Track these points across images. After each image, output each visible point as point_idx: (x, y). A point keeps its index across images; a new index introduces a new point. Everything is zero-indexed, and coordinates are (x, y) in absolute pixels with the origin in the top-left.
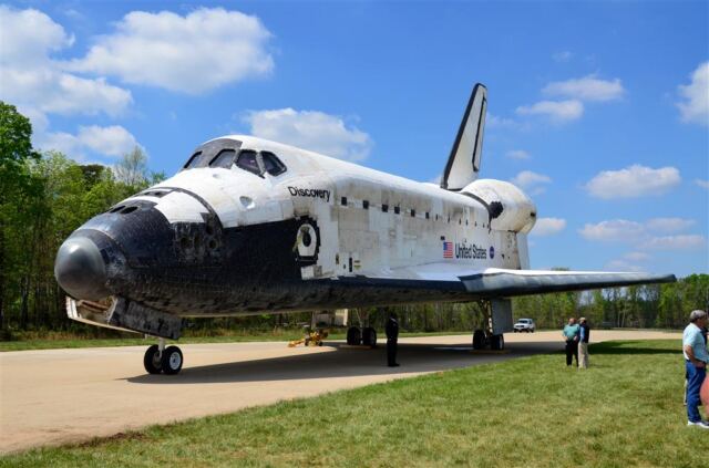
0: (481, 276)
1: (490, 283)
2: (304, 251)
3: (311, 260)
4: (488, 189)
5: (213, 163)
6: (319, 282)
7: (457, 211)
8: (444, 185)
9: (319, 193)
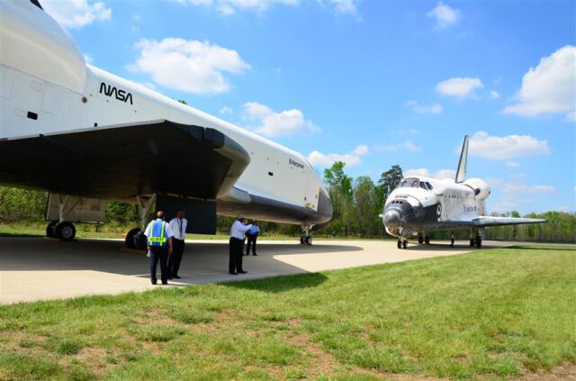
0: (478, 219)
1: (482, 222)
2: (438, 213)
3: (440, 216)
4: (476, 183)
5: (413, 186)
6: (442, 222)
7: (467, 194)
8: (456, 182)
9: (442, 195)
